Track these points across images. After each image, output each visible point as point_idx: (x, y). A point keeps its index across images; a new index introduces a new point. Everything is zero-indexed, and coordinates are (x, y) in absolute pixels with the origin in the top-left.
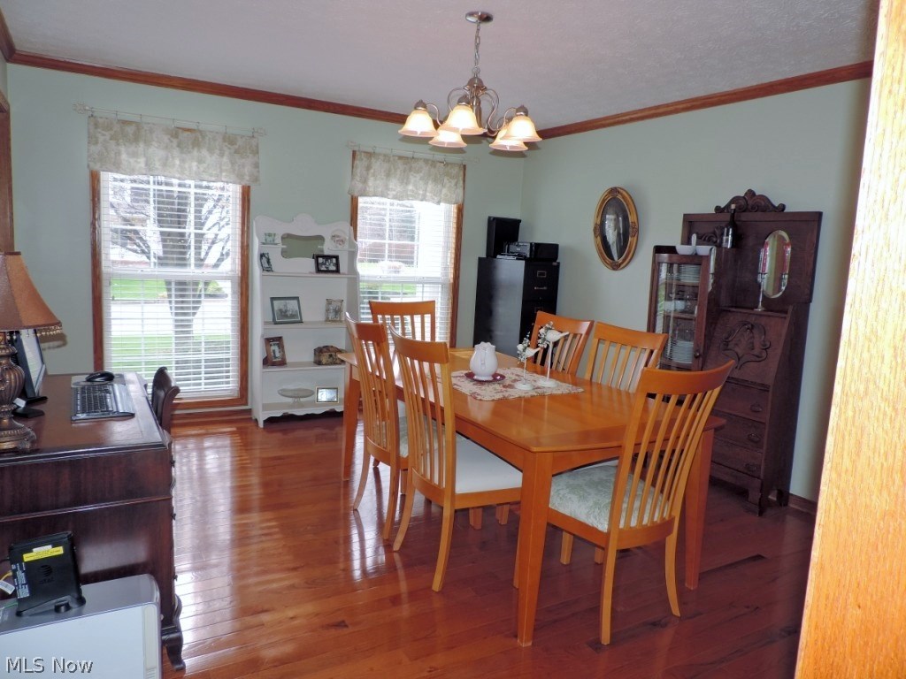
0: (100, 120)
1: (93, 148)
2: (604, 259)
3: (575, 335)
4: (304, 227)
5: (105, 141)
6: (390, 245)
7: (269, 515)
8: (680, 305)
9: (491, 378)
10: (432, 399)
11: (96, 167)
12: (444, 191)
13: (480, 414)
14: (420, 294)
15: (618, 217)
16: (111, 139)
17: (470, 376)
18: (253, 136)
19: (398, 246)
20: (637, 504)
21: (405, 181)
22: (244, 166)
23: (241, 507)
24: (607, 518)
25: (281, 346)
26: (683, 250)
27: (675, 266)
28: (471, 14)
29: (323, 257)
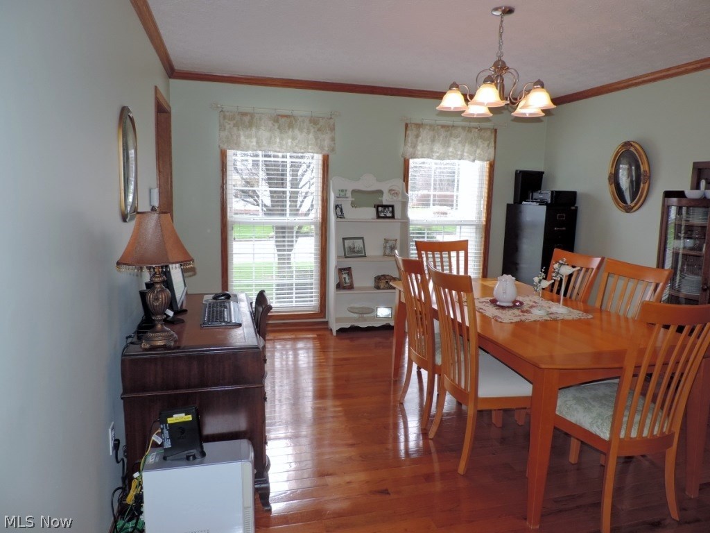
0: (227, 114)
1: (222, 134)
2: (618, 204)
3: (587, 269)
4: (368, 183)
5: (230, 128)
6: (434, 196)
7: (338, 403)
8: (689, 243)
9: (511, 305)
10: (459, 320)
11: (224, 147)
12: (478, 151)
13: (500, 334)
14: (458, 234)
15: (630, 166)
16: (234, 126)
17: (494, 302)
18: (331, 118)
19: (440, 196)
20: (637, 418)
21: (446, 144)
22: (324, 140)
23: (320, 394)
24: (609, 429)
25: (350, 275)
26: (692, 194)
27: (684, 209)
28: (496, 9)
29: (382, 206)
